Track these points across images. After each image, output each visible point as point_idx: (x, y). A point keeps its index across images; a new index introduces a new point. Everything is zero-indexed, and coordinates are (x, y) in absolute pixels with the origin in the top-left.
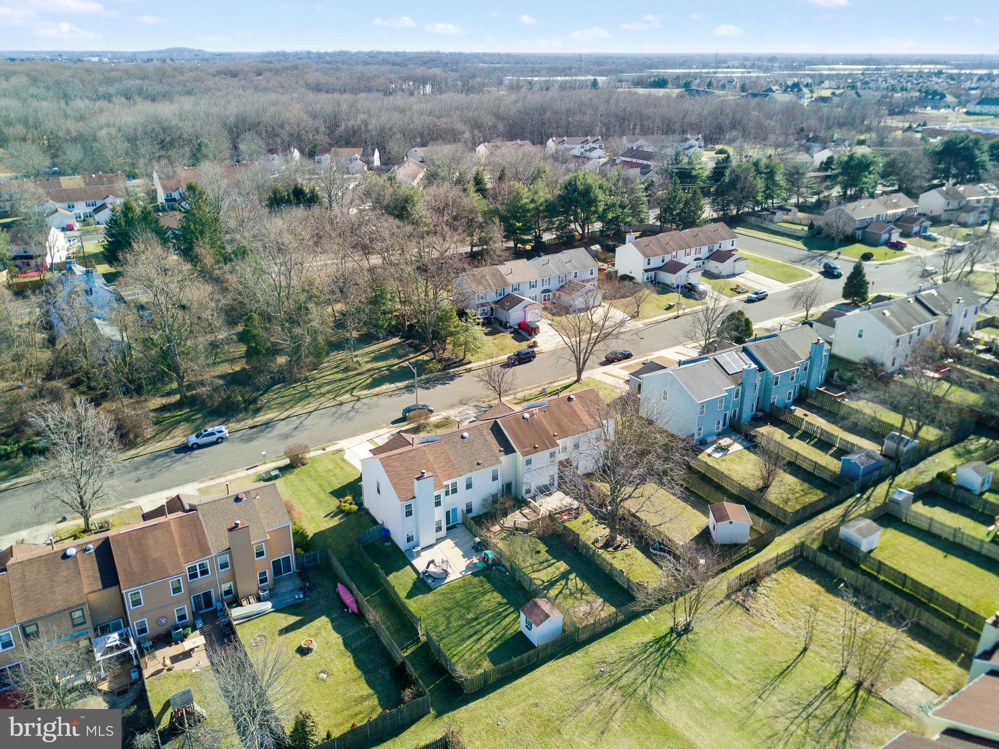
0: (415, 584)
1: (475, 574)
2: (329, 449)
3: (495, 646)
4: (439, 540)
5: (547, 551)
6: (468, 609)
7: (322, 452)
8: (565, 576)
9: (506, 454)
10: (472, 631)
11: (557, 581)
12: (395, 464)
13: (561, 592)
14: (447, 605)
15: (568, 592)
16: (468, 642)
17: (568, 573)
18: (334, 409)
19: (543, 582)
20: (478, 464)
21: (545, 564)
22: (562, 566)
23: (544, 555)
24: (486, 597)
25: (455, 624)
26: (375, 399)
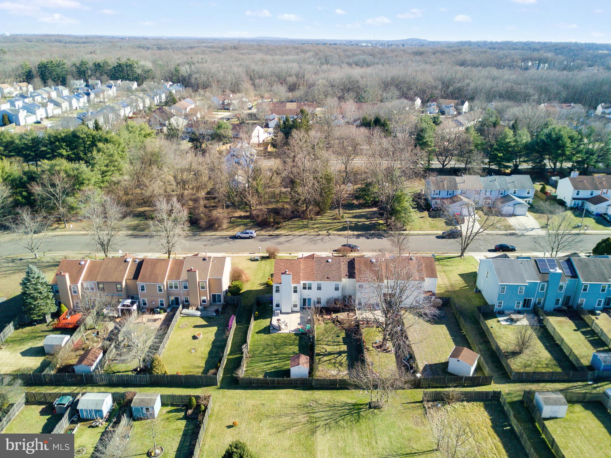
0: (265, 328)
1: (295, 334)
2: (292, 255)
3: (273, 370)
4: (293, 312)
5: (343, 338)
6: (277, 349)
7: (289, 255)
8: (340, 353)
9: (349, 278)
10: (268, 359)
11: (334, 354)
12: (282, 264)
13: (330, 360)
14: (270, 343)
15: (333, 361)
16: (263, 363)
17: (344, 352)
18: (313, 237)
19: (326, 351)
20: (327, 278)
21: (336, 344)
22: (344, 348)
23: (340, 339)
24: (290, 347)
25: (265, 353)
26: (337, 237)
